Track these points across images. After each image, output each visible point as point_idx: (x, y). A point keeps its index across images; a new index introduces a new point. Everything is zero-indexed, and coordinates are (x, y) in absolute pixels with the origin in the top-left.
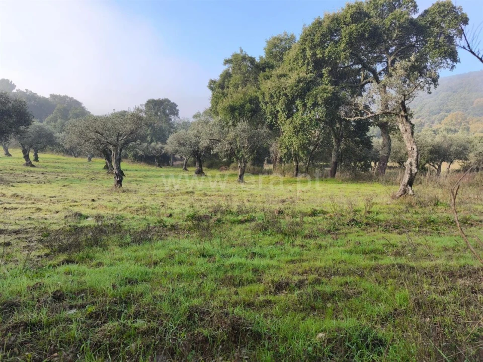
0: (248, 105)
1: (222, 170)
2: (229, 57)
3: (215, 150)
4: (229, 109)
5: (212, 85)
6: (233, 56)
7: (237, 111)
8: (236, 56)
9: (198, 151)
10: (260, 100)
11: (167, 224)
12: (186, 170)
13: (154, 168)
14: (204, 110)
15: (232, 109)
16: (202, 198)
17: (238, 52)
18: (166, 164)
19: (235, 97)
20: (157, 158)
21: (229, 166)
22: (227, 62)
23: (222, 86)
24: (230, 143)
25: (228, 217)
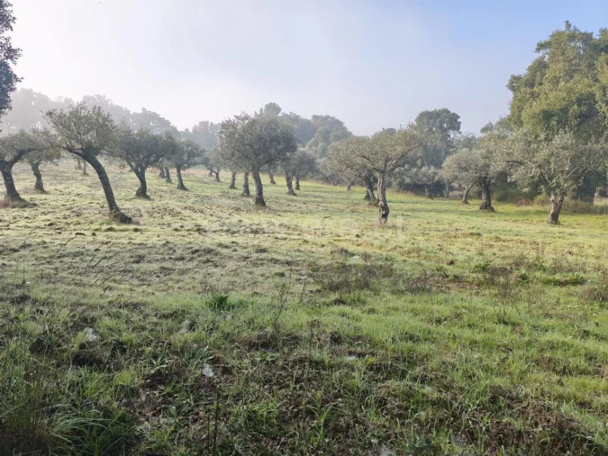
0: (575, 107)
1: (521, 204)
2: (546, 38)
3: (514, 177)
4: (541, 116)
5: (514, 84)
6: (553, 36)
7: (556, 118)
8: (557, 36)
9: (486, 178)
10: (598, 97)
11: (449, 273)
12: (466, 203)
13: (423, 199)
14: (498, 120)
15: (547, 116)
16: (492, 243)
17: (563, 28)
18: (439, 195)
19: (552, 97)
20: (429, 186)
21: (532, 199)
22: (541, 46)
23: (530, 83)
24: (540, 166)
25: (538, 274)
